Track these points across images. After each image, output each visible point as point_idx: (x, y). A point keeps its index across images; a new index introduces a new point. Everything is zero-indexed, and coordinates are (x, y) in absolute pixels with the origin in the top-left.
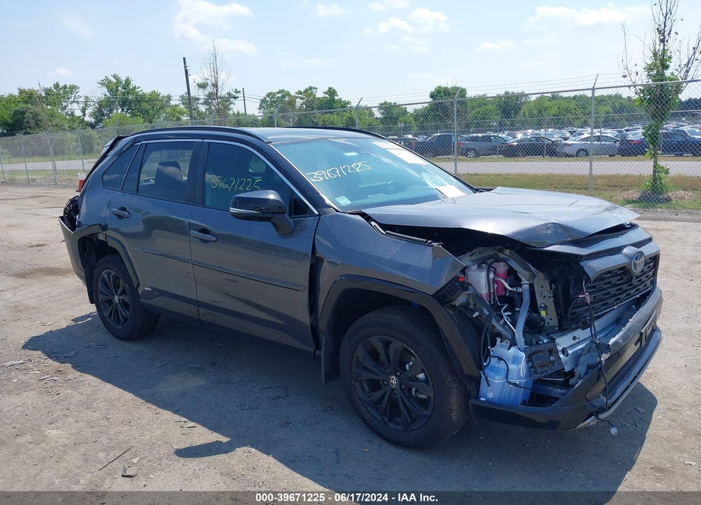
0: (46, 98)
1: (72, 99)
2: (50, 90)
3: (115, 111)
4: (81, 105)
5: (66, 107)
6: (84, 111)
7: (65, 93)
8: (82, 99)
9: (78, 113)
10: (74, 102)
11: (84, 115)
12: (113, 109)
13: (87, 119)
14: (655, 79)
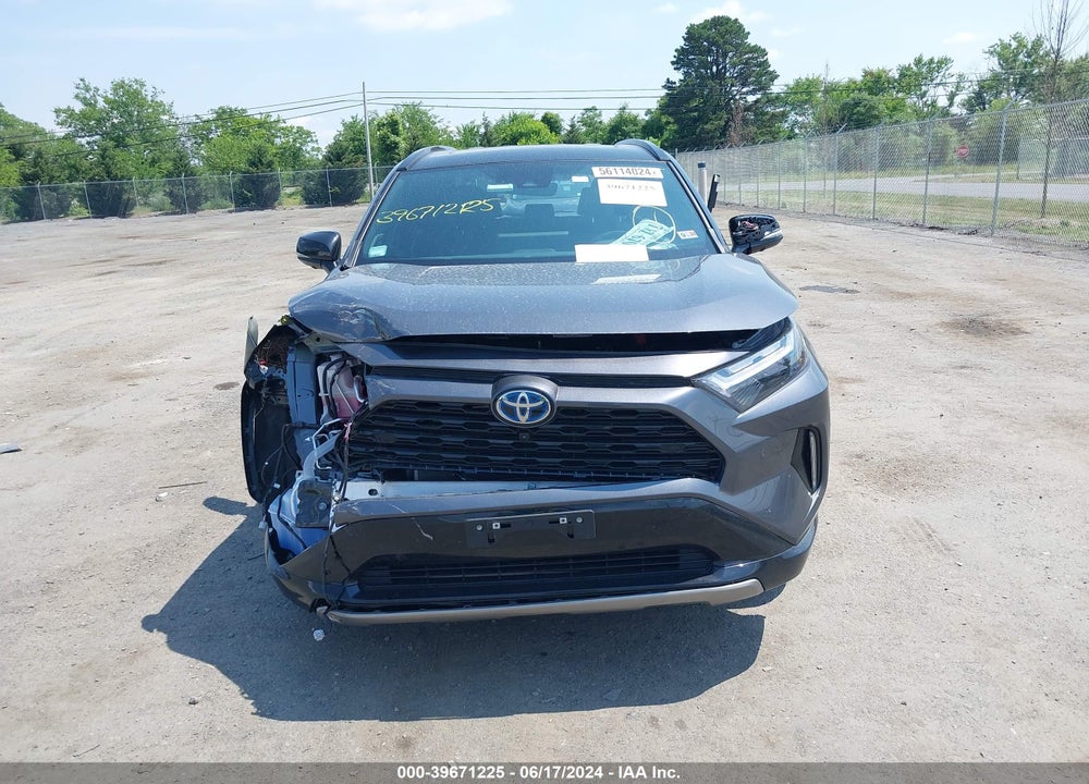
0: (899, 81)
1: (938, 81)
2: (909, 68)
3: (1004, 95)
4: (950, 89)
5: (925, 93)
6: (951, 98)
7: (930, 71)
8: (954, 79)
9: (942, 102)
10: (939, 84)
11: (951, 105)
12: (1001, 92)
13: (955, 110)
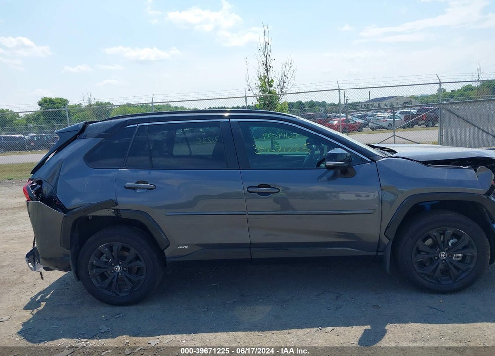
14: (264, 92)
